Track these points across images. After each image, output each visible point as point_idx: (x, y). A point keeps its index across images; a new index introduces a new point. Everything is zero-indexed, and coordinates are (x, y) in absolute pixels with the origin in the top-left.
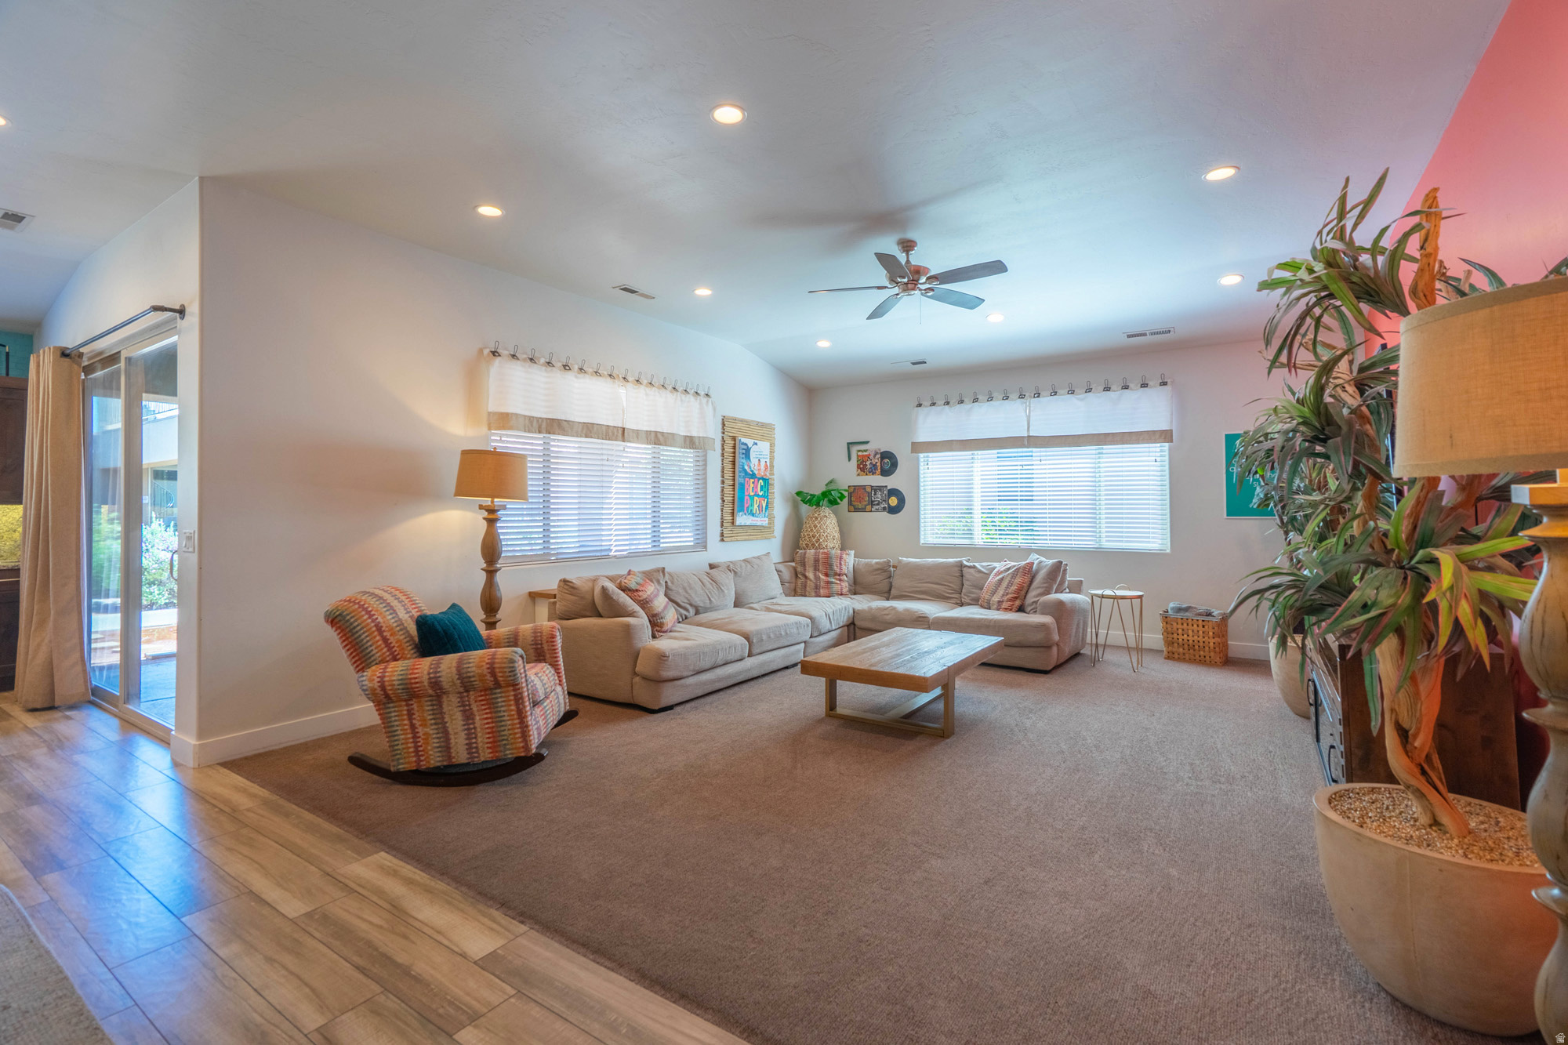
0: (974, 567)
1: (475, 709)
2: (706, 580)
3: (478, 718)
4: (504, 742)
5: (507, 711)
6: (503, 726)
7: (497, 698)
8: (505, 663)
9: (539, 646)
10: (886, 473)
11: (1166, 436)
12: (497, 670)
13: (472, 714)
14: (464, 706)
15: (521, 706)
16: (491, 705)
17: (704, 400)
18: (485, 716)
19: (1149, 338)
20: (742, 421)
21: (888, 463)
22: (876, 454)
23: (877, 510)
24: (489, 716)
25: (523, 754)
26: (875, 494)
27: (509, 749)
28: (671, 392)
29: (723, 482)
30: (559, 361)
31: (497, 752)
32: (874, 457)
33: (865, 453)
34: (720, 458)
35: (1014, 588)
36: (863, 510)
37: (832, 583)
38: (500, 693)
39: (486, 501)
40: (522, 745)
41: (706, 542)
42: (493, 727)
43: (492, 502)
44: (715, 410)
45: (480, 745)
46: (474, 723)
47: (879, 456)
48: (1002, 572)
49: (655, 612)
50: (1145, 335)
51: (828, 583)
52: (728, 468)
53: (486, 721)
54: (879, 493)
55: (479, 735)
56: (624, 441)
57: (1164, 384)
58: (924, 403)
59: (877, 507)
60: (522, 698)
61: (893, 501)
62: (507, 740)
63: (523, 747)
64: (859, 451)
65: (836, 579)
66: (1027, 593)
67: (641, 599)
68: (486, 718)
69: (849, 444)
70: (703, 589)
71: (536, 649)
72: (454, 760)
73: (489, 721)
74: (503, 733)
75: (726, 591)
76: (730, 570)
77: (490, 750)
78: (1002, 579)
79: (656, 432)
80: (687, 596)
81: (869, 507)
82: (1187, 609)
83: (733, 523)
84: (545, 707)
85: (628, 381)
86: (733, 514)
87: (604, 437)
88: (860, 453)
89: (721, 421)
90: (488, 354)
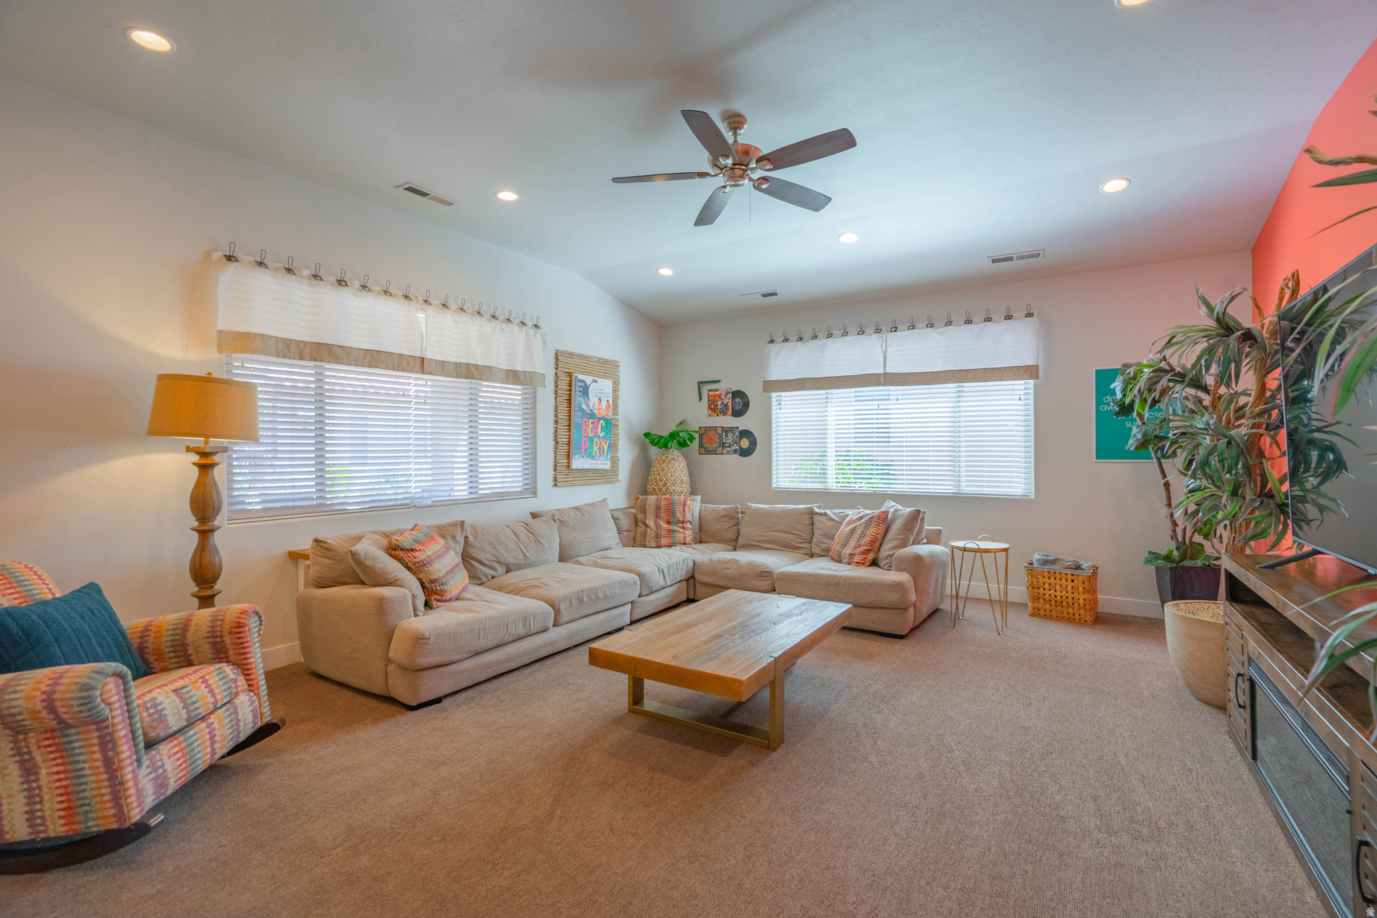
0: (825, 514)
1: (39, 758)
2: (522, 532)
3: (43, 772)
4: (85, 808)
5: (90, 761)
6: (82, 784)
7: (72, 742)
8: (72, 691)
9: (218, 640)
10: (738, 413)
11: (1030, 372)
12: (58, 703)
13: (35, 766)
14: (21, 754)
15: (110, 754)
16: (63, 752)
17: (532, 331)
18: (55, 769)
19: (1015, 263)
20: (580, 356)
21: (740, 403)
22: (727, 393)
23: (728, 453)
24: (61, 768)
25: (114, 826)
26: (726, 436)
27: (93, 819)
28: (489, 320)
29: (556, 422)
30: (332, 275)
31: (74, 823)
32: (726, 396)
33: (716, 393)
34: (553, 396)
35: (867, 539)
36: (714, 452)
37: (674, 531)
38: (76, 734)
39: (198, 442)
40: (112, 812)
41: (536, 488)
42: (66, 787)
43: (206, 443)
44: (544, 342)
45: (47, 813)
46: (37, 780)
47: (730, 395)
48: (854, 521)
49: (434, 577)
50: (1011, 259)
51: (670, 532)
52: (563, 407)
53: (56, 777)
54: (730, 435)
55: (46, 797)
56: (423, 373)
57: (1030, 315)
58: (777, 339)
59: (728, 449)
60: (113, 741)
61: (745, 443)
62: (89, 805)
63: (114, 815)
64: (710, 391)
65: (680, 527)
67: (417, 560)
68: (57, 773)
69: (699, 383)
70: (516, 543)
71: (214, 644)
72: (7, 837)
73: (62, 776)
74: (82, 795)
75: (546, 545)
76: (554, 520)
77: (63, 821)
78: (854, 529)
79: (468, 365)
80: (494, 552)
81: (720, 450)
82: (1054, 562)
83: (568, 467)
84: (190, 737)
85: (430, 304)
86: (568, 457)
87: (396, 368)
88: (711, 393)
89: (553, 355)
90: (220, 259)
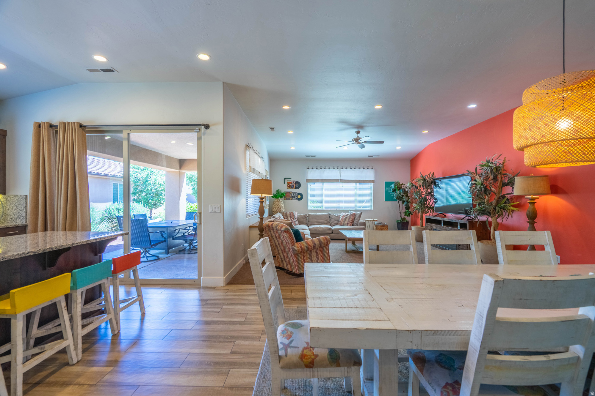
1: (319, 253)
6: (325, 257)
7: (324, 249)
10: (297, 188)
11: (373, 181)
18: (321, 255)
21: (298, 185)
22: (294, 182)
23: (294, 199)
26: (293, 194)
32: (293, 183)
33: (290, 182)
36: (289, 199)
43: (262, 196)
47: (295, 183)
50: (372, 156)
51: (294, 221)
54: (294, 194)
57: (372, 168)
58: (309, 168)
59: (294, 198)
61: (299, 197)
64: (288, 181)
66: (354, 221)
69: (285, 179)
78: (346, 217)
81: (291, 198)
82: (381, 223)
88: (288, 182)
